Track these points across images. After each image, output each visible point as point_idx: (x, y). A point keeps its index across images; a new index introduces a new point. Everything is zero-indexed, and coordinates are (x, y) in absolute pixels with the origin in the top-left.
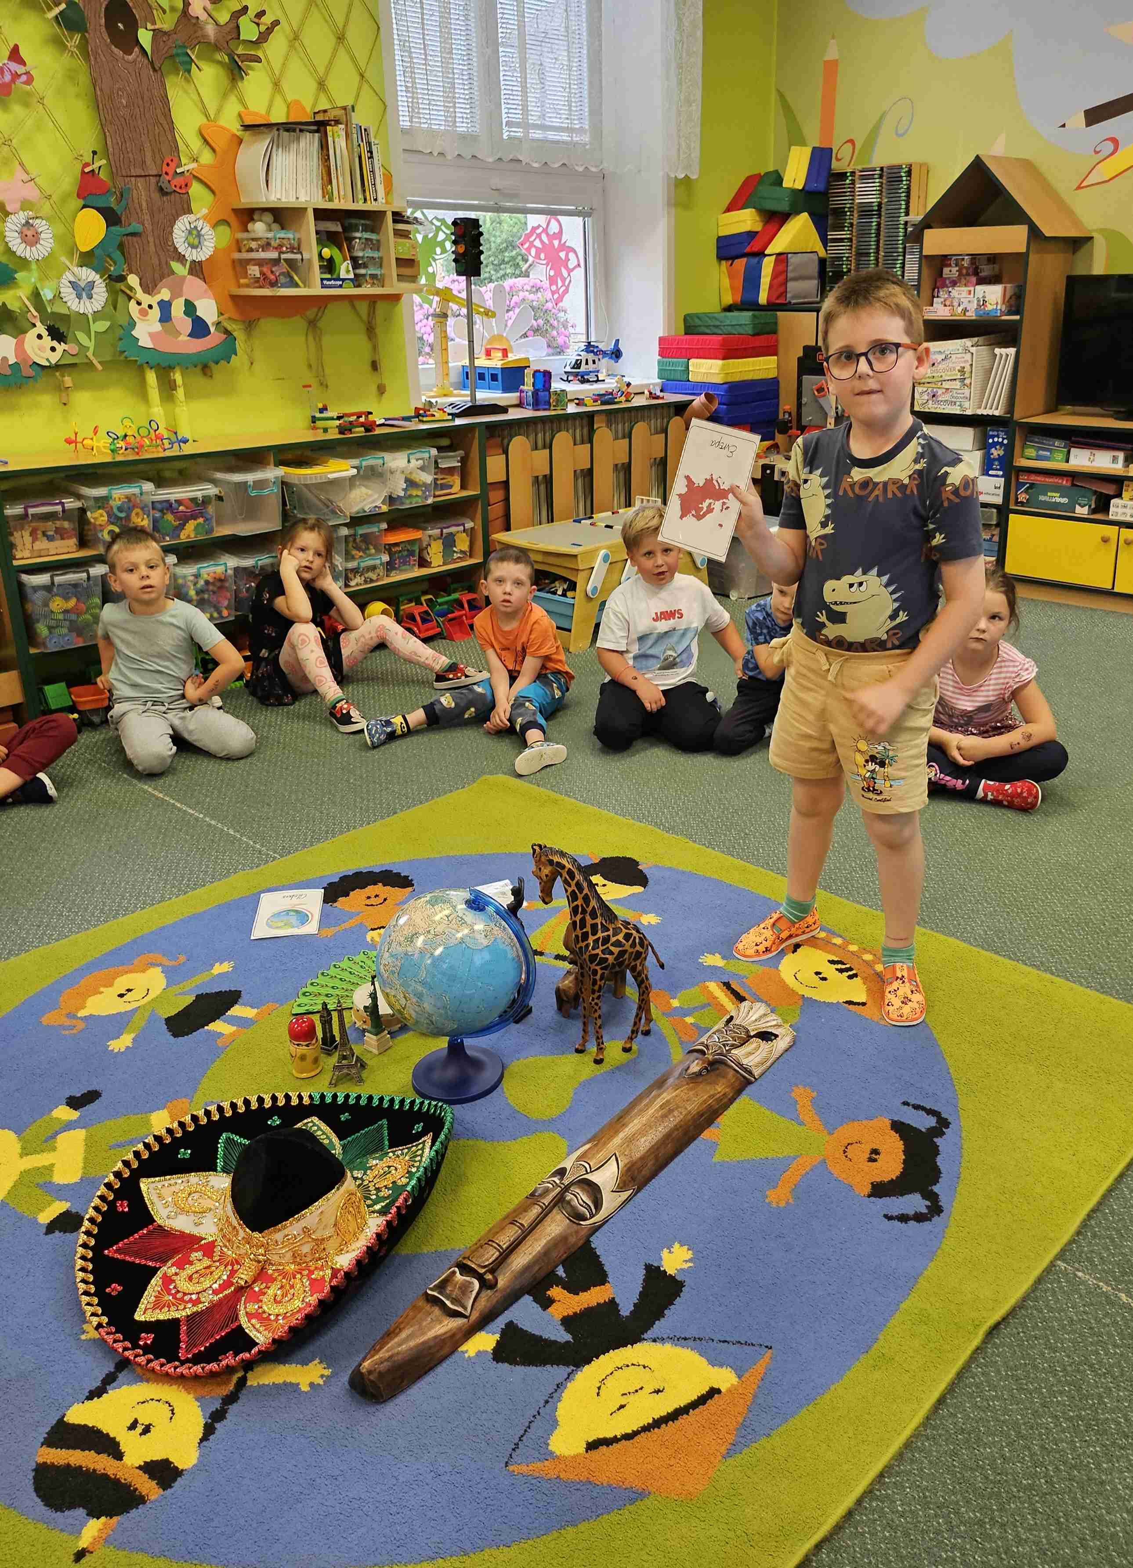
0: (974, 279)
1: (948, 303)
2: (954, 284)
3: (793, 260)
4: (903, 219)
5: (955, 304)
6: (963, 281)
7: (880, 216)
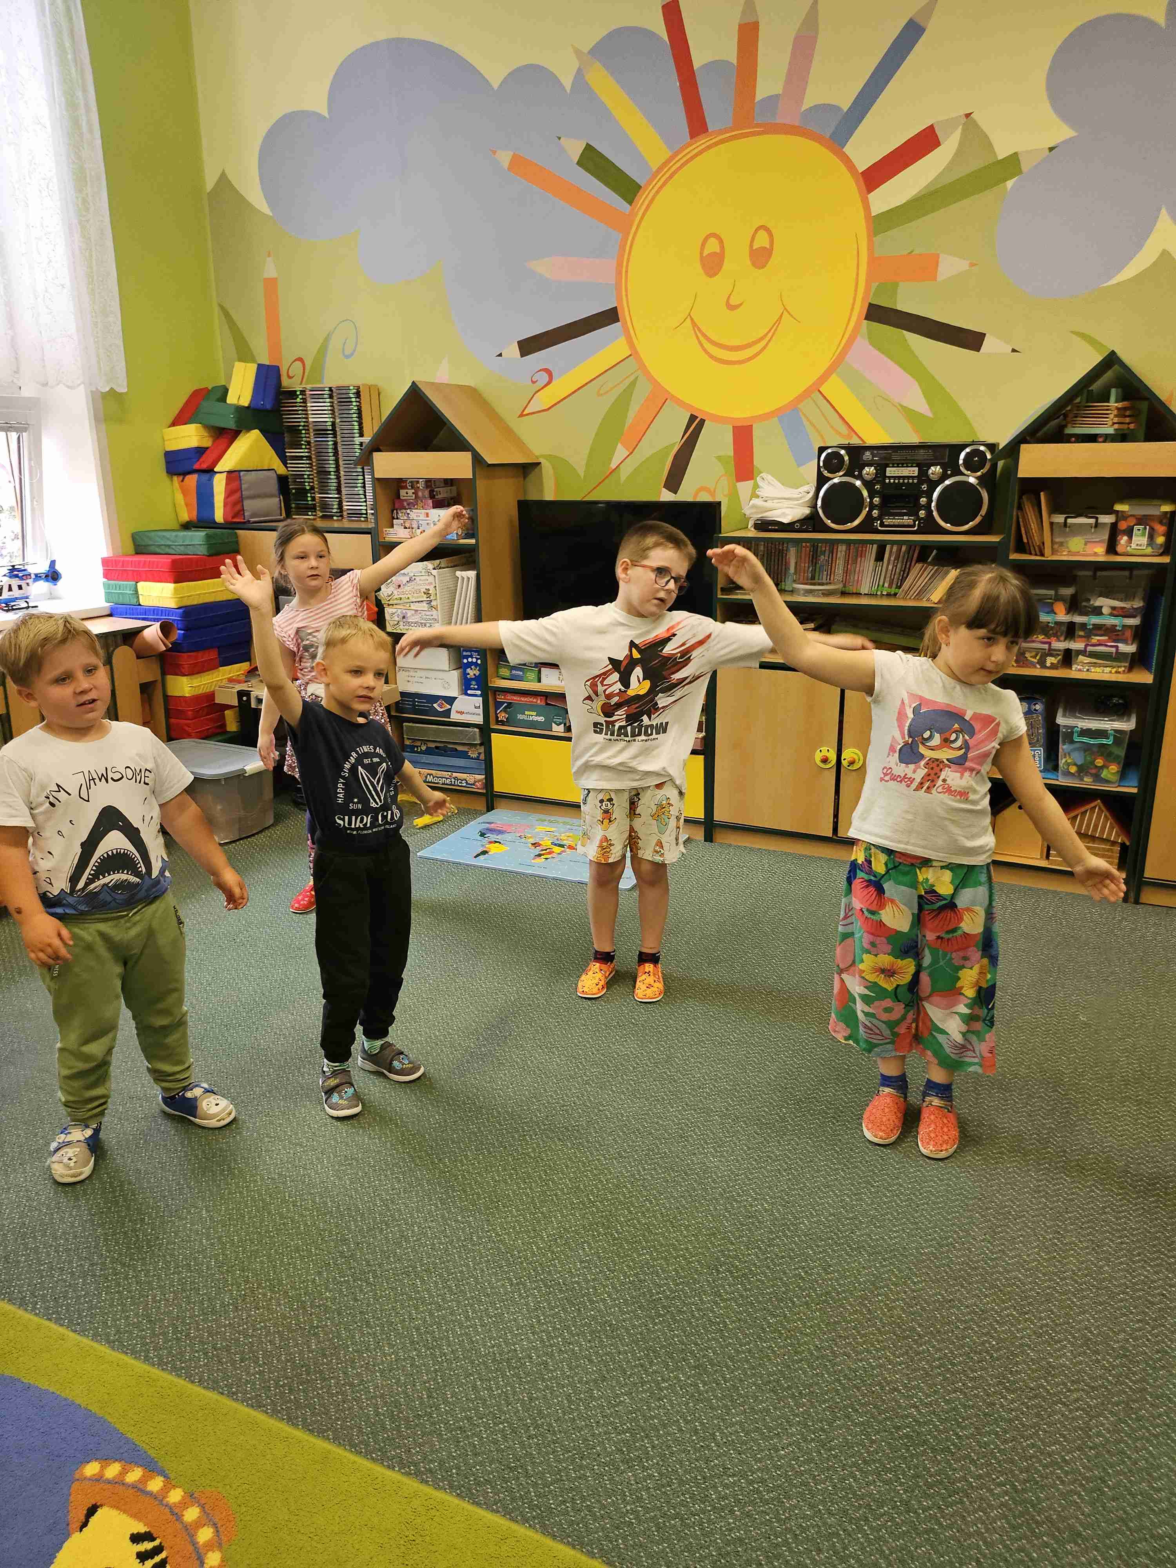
0: (430, 502)
1: (407, 525)
2: (412, 505)
3: (246, 478)
4: (358, 440)
5: (415, 526)
6: (420, 504)
7: (335, 435)
